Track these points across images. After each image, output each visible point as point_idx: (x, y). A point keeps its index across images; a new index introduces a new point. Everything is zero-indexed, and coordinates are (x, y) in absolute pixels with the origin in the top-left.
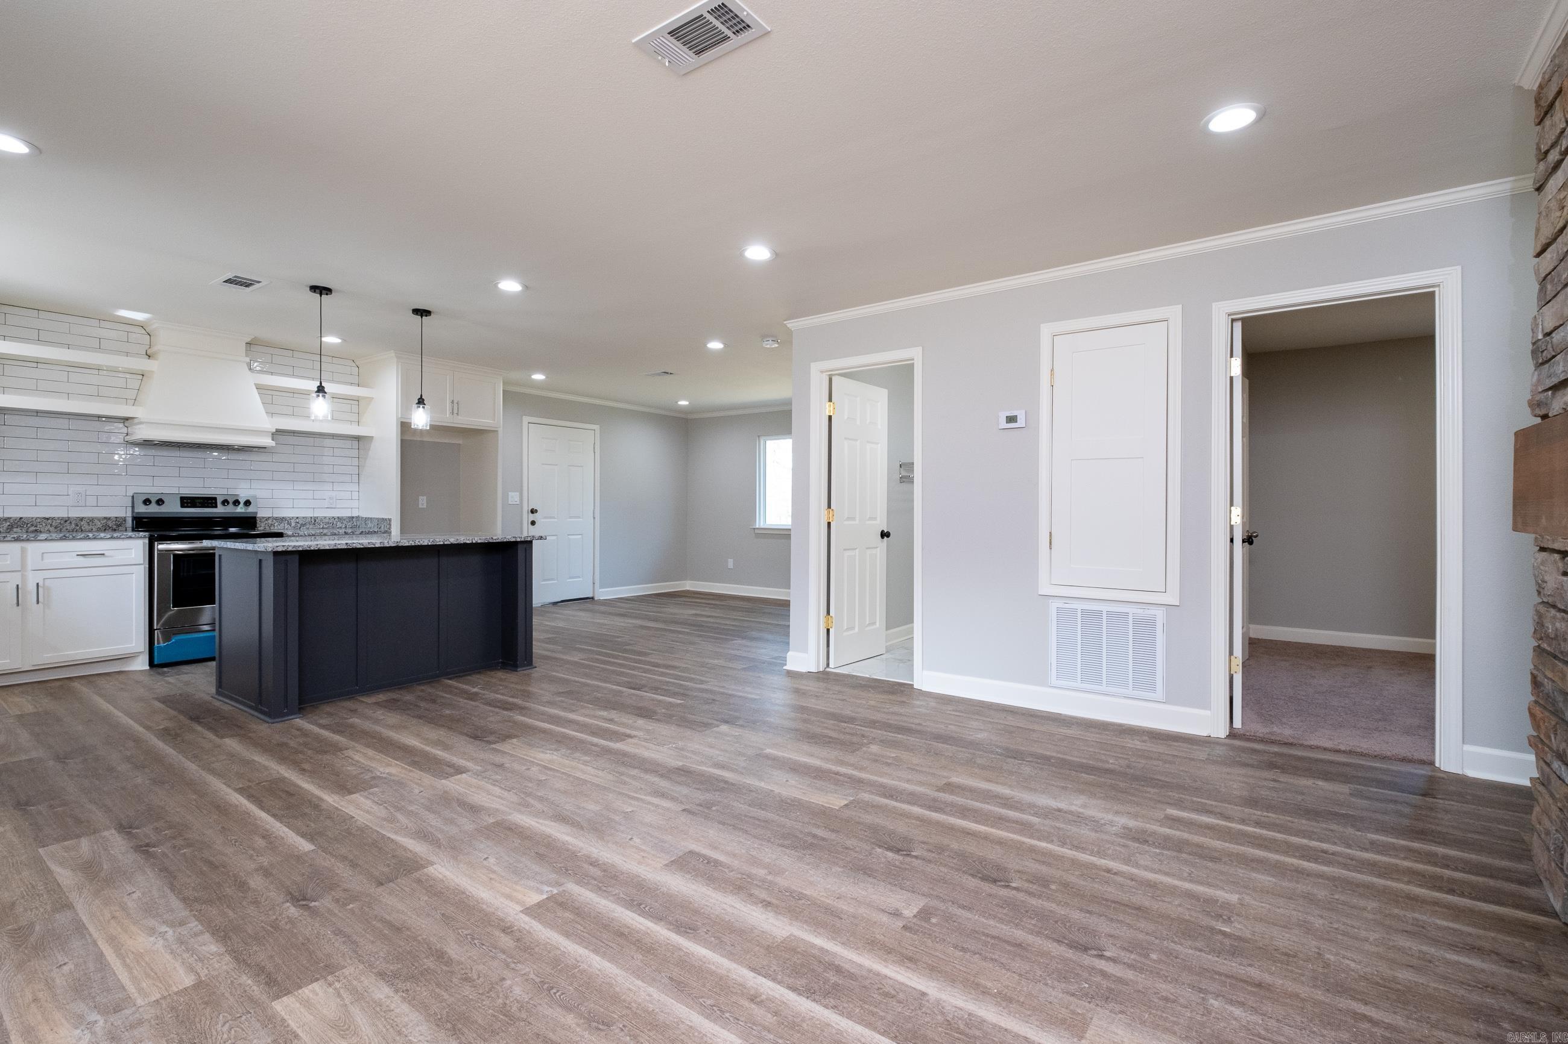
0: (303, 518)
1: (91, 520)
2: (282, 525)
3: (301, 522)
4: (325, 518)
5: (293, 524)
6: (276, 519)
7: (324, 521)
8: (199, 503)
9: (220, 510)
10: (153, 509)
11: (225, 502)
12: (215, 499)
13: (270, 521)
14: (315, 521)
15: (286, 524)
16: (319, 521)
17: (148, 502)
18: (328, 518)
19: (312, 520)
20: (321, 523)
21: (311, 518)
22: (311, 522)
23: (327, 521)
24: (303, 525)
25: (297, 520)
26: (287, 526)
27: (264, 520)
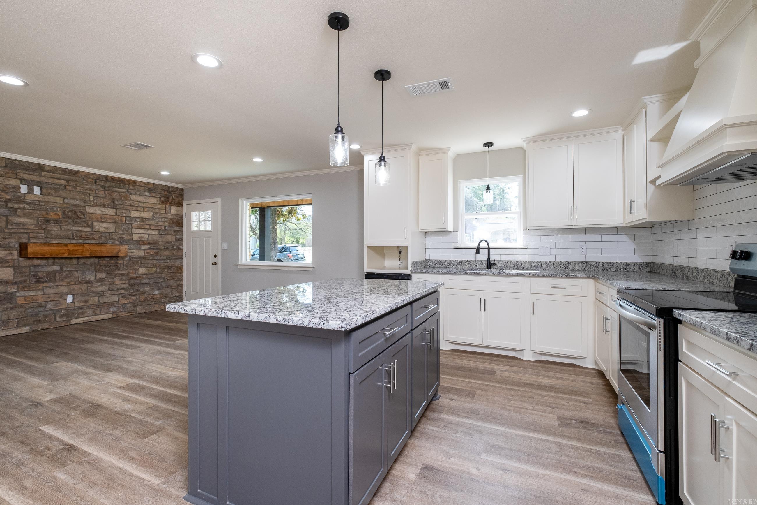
10: (742, 266)
17: (736, 256)
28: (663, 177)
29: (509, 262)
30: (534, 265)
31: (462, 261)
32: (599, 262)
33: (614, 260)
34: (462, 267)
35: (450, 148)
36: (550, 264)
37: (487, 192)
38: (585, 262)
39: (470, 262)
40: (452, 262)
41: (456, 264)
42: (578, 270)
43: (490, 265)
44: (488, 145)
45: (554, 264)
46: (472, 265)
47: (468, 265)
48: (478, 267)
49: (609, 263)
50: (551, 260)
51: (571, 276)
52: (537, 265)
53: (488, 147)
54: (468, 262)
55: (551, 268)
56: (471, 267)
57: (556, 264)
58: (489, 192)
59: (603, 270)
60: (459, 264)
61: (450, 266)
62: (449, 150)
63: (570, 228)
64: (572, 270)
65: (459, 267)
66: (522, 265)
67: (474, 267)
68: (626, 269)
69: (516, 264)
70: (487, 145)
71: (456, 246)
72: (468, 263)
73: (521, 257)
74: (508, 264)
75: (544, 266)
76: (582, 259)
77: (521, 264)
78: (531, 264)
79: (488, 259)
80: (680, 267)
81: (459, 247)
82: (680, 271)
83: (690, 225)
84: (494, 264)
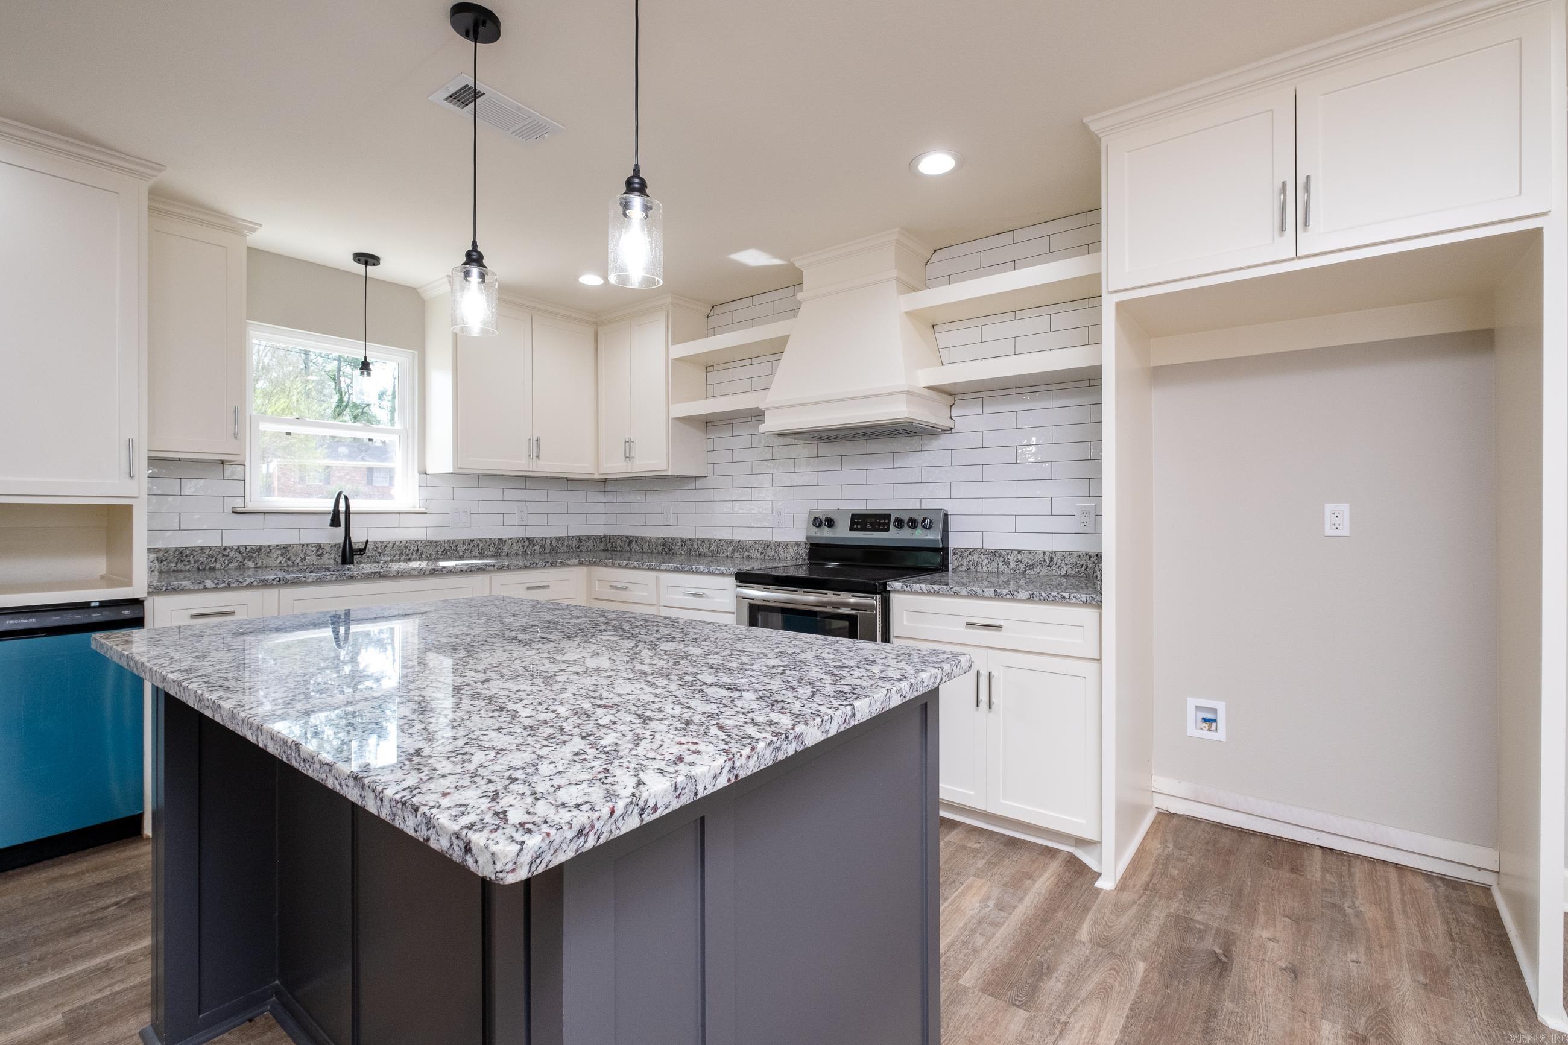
0: (1030, 552)
1: (786, 545)
2: (994, 564)
3: (1025, 561)
4: (1071, 553)
5: (1013, 564)
6: (984, 552)
7: (1069, 560)
8: (872, 524)
9: (893, 536)
10: (825, 533)
11: (900, 524)
12: (888, 516)
13: (975, 556)
14: (1051, 559)
15: (1001, 564)
16: (1059, 561)
17: (818, 523)
18: (1076, 555)
19: (1046, 558)
20: (1063, 565)
21: (1044, 553)
22: (1045, 561)
23: (1074, 560)
24: (1030, 567)
25: (1020, 557)
26: (1002, 568)
27: (966, 554)
28: (772, 423)
29: (390, 545)
30: (443, 548)
31: (260, 549)
32: (546, 538)
33: (562, 533)
34: (260, 564)
35: (260, 225)
36: (472, 544)
37: (362, 374)
38: (528, 539)
39: (285, 549)
40: (226, 553)
41: (240, 559)
42: (517, 554)
43: (349, 554)
44: (367, 259)
45: (478, 545)
46: (293, 558)
47: (280, 558)
48: (309, 560)
49: (559, 539)
50: (472, 538)
51: (558, 565)
52: (447, 548)
53: (366, 264)
54: (280, 549)
55: (474, 553)
56: (290, 563)
57: (481, 545)
58: (369, 374)
59: (550, 552)
60: (250, 558)
61: (218, 566)
62: (254, 230)
63: (502, 475)
64: (507, 554)
65: (251, 564)
66: (418, 549)
67: (297, 561)
68: (578, 548)
69: (406, 548)
70: (363, 259)
71: (238, 504)
72: (279, 552)
73: (414, 531)
74: (388, 549)
75: (461, 549)
76: (520, 533)
77: (416, 549)
78: (437, 545)
79: (342, 541)
80: (682, 540)
81: (250, 507)
82: (682, 545)
83: (699, 482)
84: (362, 551)
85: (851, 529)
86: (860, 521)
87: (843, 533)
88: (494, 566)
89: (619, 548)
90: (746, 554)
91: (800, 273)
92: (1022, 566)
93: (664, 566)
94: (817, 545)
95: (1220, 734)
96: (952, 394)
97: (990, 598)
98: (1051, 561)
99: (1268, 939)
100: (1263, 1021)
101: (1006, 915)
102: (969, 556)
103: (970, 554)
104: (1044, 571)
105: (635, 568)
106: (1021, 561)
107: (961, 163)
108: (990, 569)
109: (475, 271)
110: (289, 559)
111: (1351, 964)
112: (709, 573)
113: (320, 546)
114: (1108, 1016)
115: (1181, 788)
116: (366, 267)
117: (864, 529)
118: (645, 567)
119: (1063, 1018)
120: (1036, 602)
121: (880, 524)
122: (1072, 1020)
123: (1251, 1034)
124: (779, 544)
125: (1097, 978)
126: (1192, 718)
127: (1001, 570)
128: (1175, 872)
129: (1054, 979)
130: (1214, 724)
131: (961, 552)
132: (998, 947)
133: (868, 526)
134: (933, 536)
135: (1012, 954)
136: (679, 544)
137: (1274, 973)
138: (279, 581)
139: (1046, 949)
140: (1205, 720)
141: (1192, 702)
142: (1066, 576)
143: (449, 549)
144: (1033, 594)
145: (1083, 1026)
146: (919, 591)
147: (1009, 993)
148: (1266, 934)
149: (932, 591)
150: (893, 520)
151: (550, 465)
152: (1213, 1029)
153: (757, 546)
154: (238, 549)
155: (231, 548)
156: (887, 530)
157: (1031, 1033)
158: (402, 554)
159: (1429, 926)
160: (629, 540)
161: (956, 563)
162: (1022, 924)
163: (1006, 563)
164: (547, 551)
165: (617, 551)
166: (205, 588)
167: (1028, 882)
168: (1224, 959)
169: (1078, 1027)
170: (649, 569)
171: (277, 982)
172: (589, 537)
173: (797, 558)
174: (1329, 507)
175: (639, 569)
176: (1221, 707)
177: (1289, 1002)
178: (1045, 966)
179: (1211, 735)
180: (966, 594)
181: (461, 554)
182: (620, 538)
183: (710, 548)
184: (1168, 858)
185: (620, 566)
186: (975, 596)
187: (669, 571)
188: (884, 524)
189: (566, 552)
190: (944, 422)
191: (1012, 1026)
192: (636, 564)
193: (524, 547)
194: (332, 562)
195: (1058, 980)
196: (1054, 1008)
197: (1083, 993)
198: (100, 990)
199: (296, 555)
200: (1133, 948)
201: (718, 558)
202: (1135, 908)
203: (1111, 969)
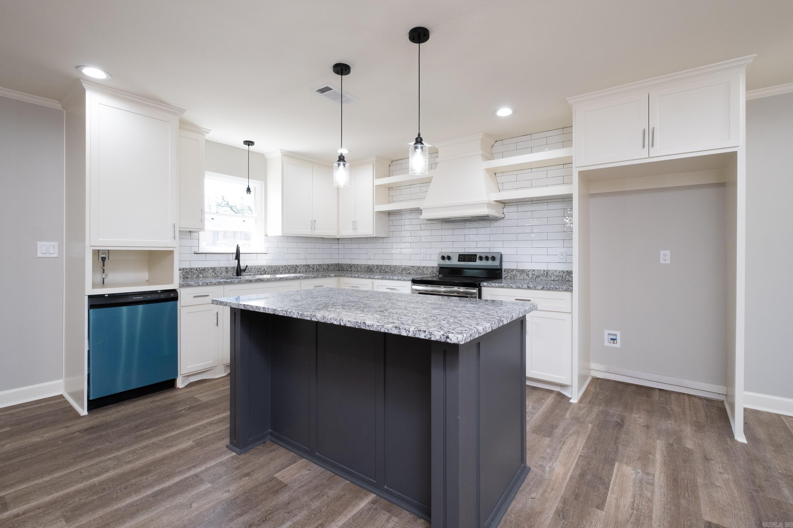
0: (538, 270)
1: (427, 268)
2: (522, 276)
3: (536, 274)
4: (556, 271)
5: (530, 276)
6: (518, 270)
7: (555, 274)
9: (478, 264)
10: (447, 263)
11: (481, 258)
12: (476, 255)
13: (514, 272)
14: (547, 273)
15: (525, 275)
16: (551, 274)
17: (443, 258)
18: (558, 271)
19: (545, 273)
20: (552, 276)
21: (544, 271)
22: (544, 274)
23: (557, 274)
24: (538, 277)
25: (534, 273)
26: (526, 277)
27: (510, 271)
28: (426, 215)
30: (274, 269)
31: (205, 269)
32: (315, 265)
33: (321, 263)
34: (205, 276)
35: (211, 130)
36: (285, 267)
37: (247, 193)
38: (307, 265)
39: (214, 269)
40: (192, 271)
41: (197, 274)
42: (303, 272)
43: (239, 271)
44: (249, 143)
45: (288, 268)
46: (217, 273)
47: (212, 273)
48: (223, 274)
49: (320, 265)
50: (285, 265)
51: (327, 276)
52: (276, 269)
53: (249, 145)
54: (212, 269)
55: (286, 271)
56: (216, 275)
57: (289, 268)
58: (250, 193)
59: (316, 271)
60: (201, 273)
61: (189, 276)
62: (208, 133)
63: (297, 237)
64: (299, 272)
65: (201, 276)
66: (264, 270)
67: (219, 275)
68: (328, 269)
69: (260, 269)
70: (247, 143)
71: (196, 250)
72: (212, 270)
73: (263, 261)
74: (253, 269)
75: (281, 269)
76: (304, 263)
77: (264, 269)
78: (272, 268)
79: (237, 266)
80: (377, 266)
81: (200, 251)
82: (377, 268)
83: (385, 240)
84: (244, 270)
85: (459, 261)
86: (463, 257)
87: (455, 262)
88: (303, 277)
89: (345, 269)
90: (408, 272)
91: (438, 150)
92: (535, 277)
93: (376, 277)
94: (443, 268)
95: (618, 345)
96: (504, 203)
97: (526, 289)
98: (547, 274)
99: (638, 417)
100: (636, 440)
101: (536, 411)
102: (512, 272)
103: (512, 271)
104: (544, 278)
105: (362, 278)
106: (534, 274)
107: (515, 111)
108: (520, 278)
109: (342, 163)
110: (215, 274)
111: (669, 424)
112: (398, 280)
113: (227, 268)
114: (580, 439)
115: (602, 367)
116: (249, 146)
117: (464, 261)
118: (367, 277)
119: (564, 440)
120: (545, 290)
121: (472, 258)
122: (566, 440)
123: (632, 444)
124: (424, 267)
125: (574, 429)
126: (606, 338)
127: (525, 278)
128: (601, 398)
129: (558, 429)
130: (615, 341)
131: (508, 271)
132: (535, 420)
133: (467, 259)
134: (496, 263)
135: (541, 422)
136: (376, 267)
137: (640, 427)
138: (225, 282)
139: (554, 421)
140: (612, 339)
141: (606, 332)
142: (554, 280)
143: (275, 270)
144: (544, 287)
145: (571, 442)
146: (495, 286)
147: (542, 433)
148: (637, 416)
149: (501, 286)
150: (478, 257)
151: (320, 232)
152: (618, 442)
153: (414, 268)
154: (196, 269)
155: (194, 269)
156: (475, 261)
157: (553, 444)
158: (258, 272)
159: (699, 413)
160: (351, 266)
161: (506, 275)
162: (543, 413)
163: (528, 275)
164: (315, 271)
165: (345, 271)
166: (199, 285)
167: (543, 401)
168: (621, 423)
169: (569, 442)
170: (369, 278)
171: (270, 430)
172: (332, 264)
173: (432, 274)
174: (662, 252)
175: (364, 278)
176: (618, 333)
177: (645, 435)
178: (554, 425)
179: (614, 345)
180: (515, 287)
181: (281, 271)
182: (346, 265)
183: (390, 269)
184: (598, 393)
185: (355, 277)
186: (519, 288)
187: (379, 279)
188: (474, 259)
189: (322, 271)
190: (500, 215)
191: (545, 442)
192: (363, 276)
193: (306, 268)
194: (232, 275)
195: (560, 429)
196: (560, 437)
197: (570, 433)
198: (200, 435)
199: (218, 272)
200: (586, 420)
201: (395, 274)
202: (586, 408)
203: (579, 426)
